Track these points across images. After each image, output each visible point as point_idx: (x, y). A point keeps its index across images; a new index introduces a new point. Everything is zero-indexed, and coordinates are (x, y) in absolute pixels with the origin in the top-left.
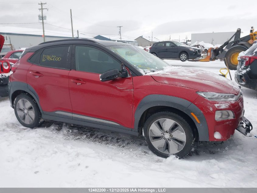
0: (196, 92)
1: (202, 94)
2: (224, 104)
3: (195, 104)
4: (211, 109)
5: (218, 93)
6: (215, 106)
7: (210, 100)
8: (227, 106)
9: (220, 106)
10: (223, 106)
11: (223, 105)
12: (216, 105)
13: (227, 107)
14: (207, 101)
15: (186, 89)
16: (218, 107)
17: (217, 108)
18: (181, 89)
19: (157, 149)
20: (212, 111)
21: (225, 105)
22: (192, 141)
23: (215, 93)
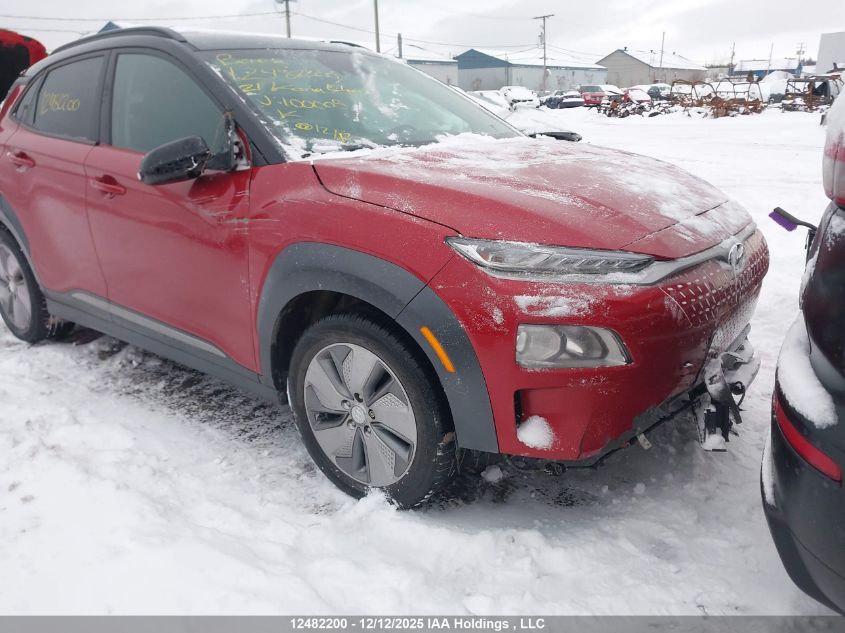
0: (446, 238)
1: (471, 250)
2: (568, 296)
3: (438, 292)
4: (498, 317)
5: (551, 245)
6: (515, 304)
7: (499, 276)
8: (585, 305)
9: (541, 307)
10: (560, 307)
11: (562, 300)
12: (523, 301)
13: (579, 310)
14: (485, 278)
15: (413, 224)
16: (531, 308)
17: (526, 312)
18: (395, 225)
19: (333, 459)
20: (498, 326)
21: (570, 304)
22: (436, 447)
23: (533, 247)
